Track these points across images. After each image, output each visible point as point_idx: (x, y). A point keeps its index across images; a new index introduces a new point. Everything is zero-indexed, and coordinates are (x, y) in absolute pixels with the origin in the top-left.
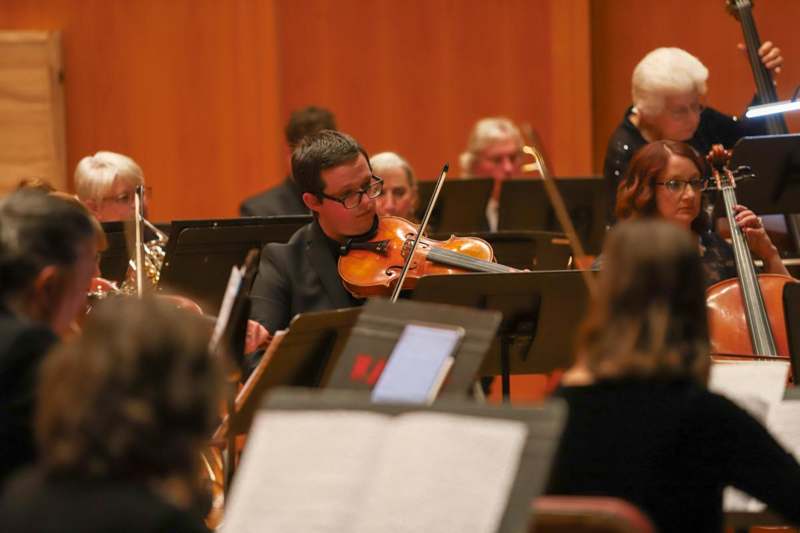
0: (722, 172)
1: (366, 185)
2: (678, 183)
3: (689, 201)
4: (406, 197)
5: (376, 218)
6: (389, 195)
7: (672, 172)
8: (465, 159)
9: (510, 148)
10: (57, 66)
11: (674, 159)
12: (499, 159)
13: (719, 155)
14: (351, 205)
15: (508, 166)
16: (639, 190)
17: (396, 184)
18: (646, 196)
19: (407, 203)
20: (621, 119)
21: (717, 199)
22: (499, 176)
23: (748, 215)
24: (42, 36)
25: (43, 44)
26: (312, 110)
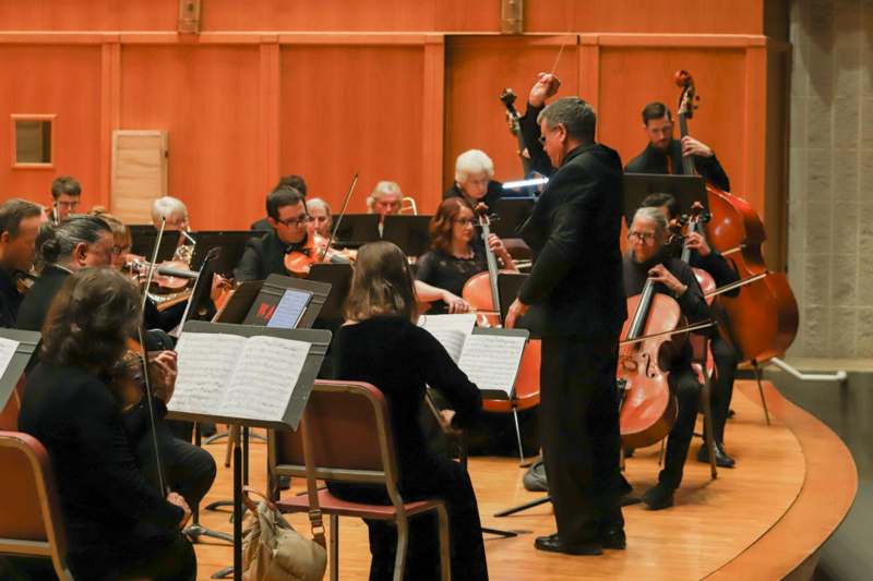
0: (483, 217)
1: (302, 218)
2: (463, 221)
3: (470, 231)
4: (326, 221)
5: (306, 235)
6: (317, 221)
7: (462, 215)
8: (370, 200)
9: (392, 199)
10: (165, 148)
11: (463, 208)
12: (385, 204)
13: (482, 208)
14: (292, 227)
15: (389, 209)
16: (443, 224)
17: (320, 215)
18: (447, 227)
19: (326, 226)
20: (452, 186)
21: (479, 230)
22: (384, 213)
23: (495, 239)
24: (158, 133)
25: (158, 137)
26: (294, 177)
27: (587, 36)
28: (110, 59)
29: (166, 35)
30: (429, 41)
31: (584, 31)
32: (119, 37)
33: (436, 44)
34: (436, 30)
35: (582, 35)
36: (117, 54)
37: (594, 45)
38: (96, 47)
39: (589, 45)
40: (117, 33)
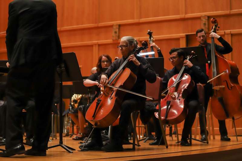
27: (228, 31)
28: (95, 49)
29: (110, 41)
30: (181, 36)
31: (226, 30)
32: (98, 42)
33: (183, 37)
34: (183, 33)
35: (226, 31)
36: (97, 47)
37: (229, 34)
38: (92, 46)
39: (228, 34)
40: (97, 41)
